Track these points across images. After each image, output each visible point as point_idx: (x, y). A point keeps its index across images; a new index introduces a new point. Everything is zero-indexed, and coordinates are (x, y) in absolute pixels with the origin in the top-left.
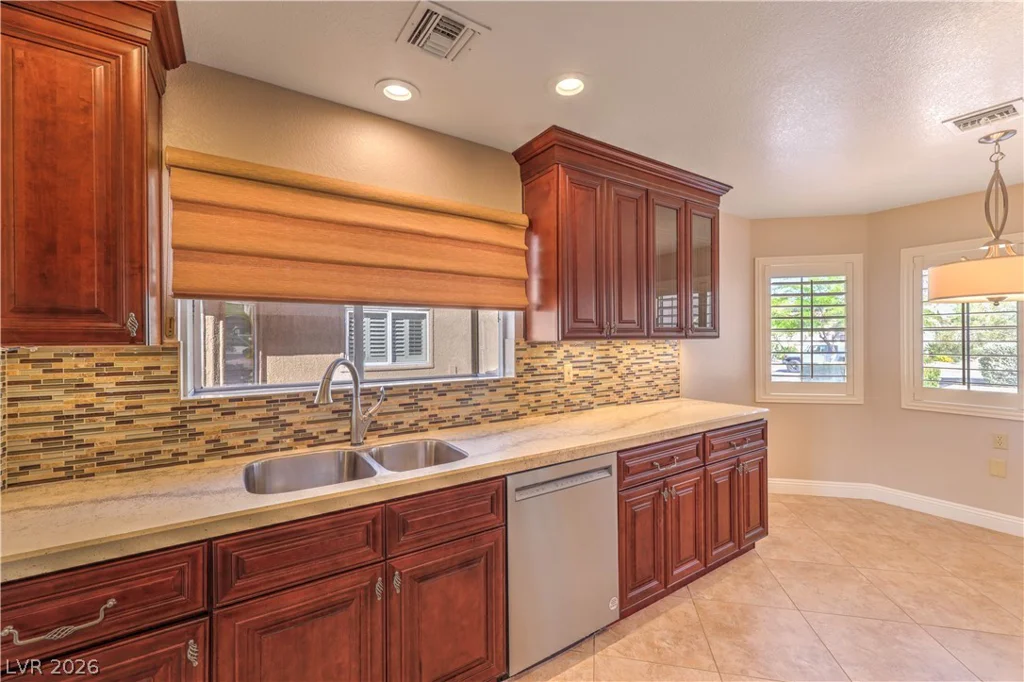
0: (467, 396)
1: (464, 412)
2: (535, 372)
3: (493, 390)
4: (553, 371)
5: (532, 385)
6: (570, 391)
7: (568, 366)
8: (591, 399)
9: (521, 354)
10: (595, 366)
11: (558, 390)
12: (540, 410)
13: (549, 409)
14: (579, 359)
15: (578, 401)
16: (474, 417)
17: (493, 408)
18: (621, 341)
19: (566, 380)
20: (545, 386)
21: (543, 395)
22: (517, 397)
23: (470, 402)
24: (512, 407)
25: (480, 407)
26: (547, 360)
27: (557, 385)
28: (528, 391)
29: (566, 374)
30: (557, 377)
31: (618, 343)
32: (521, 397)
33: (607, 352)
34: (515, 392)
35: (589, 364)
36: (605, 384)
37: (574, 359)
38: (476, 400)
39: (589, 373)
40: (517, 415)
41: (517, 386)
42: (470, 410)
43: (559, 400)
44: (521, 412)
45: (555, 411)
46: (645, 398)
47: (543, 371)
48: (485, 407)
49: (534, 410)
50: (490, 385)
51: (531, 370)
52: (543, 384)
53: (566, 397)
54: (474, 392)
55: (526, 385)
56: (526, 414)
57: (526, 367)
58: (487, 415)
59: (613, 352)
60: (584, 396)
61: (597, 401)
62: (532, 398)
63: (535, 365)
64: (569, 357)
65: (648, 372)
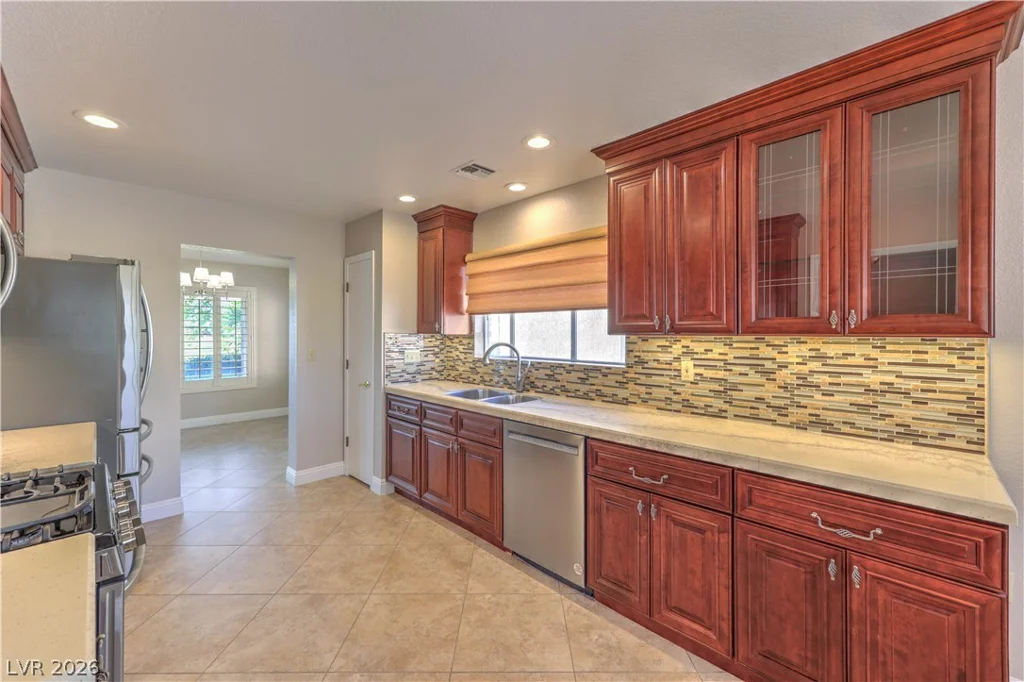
0: (585, 376)
1: (584, 388)
2: (646, 365)
3: (605, 375)
4: (668, 367)
5: (643, 377)
6: (691, 391)
7: (687, 364)
8: (725, 407)
9: (631, 347)
10: (729, 367)
11: (674, 387)
12: (650, 402)
13: (662, 405)
14: (704, 357)
15: (702, 405)
16: (590, 394)
17: (605, 390)
18: (788, 338)
19: (683, 378)
20: (656, 380)
21: (654, 390)
22: (626, 386)
23: (587, 382)
24: (622, 393)
25: (595, 387)
26: (660, 355)
27: (673, 381)
28: (638, 382)
29: (683, 372)
30: (673, 373)
31: (778, 340)
32: (631, 385)
33: (754, 352)
34: (625, 380)
35: (722, 364)
36: (749, 393)
37: (695, 356)
38: (591, 381)
39: (721, 374)
40: (626, 402)
41: (626, 375)
42: (587, 388)
43: (675, 398)
44: (630, 400)
45: (668, 407)
46: (846, 429)
47: (655, 365)
48: (599, 388)
49: (645, 401)
50: (603, 371)
51: (641, 362)
52: (654, 378)
53: (683, 396)
54: (591, 374)
55: (637, 376)
56: (635, 403)
57: (637, 359)
58: (600, 395)
59: (765, 351)
60: (712, 400)
61: (732, 410)
62: (643, 389)
63: (647, 358)
64: (688, 353)
65: (862, 390)
